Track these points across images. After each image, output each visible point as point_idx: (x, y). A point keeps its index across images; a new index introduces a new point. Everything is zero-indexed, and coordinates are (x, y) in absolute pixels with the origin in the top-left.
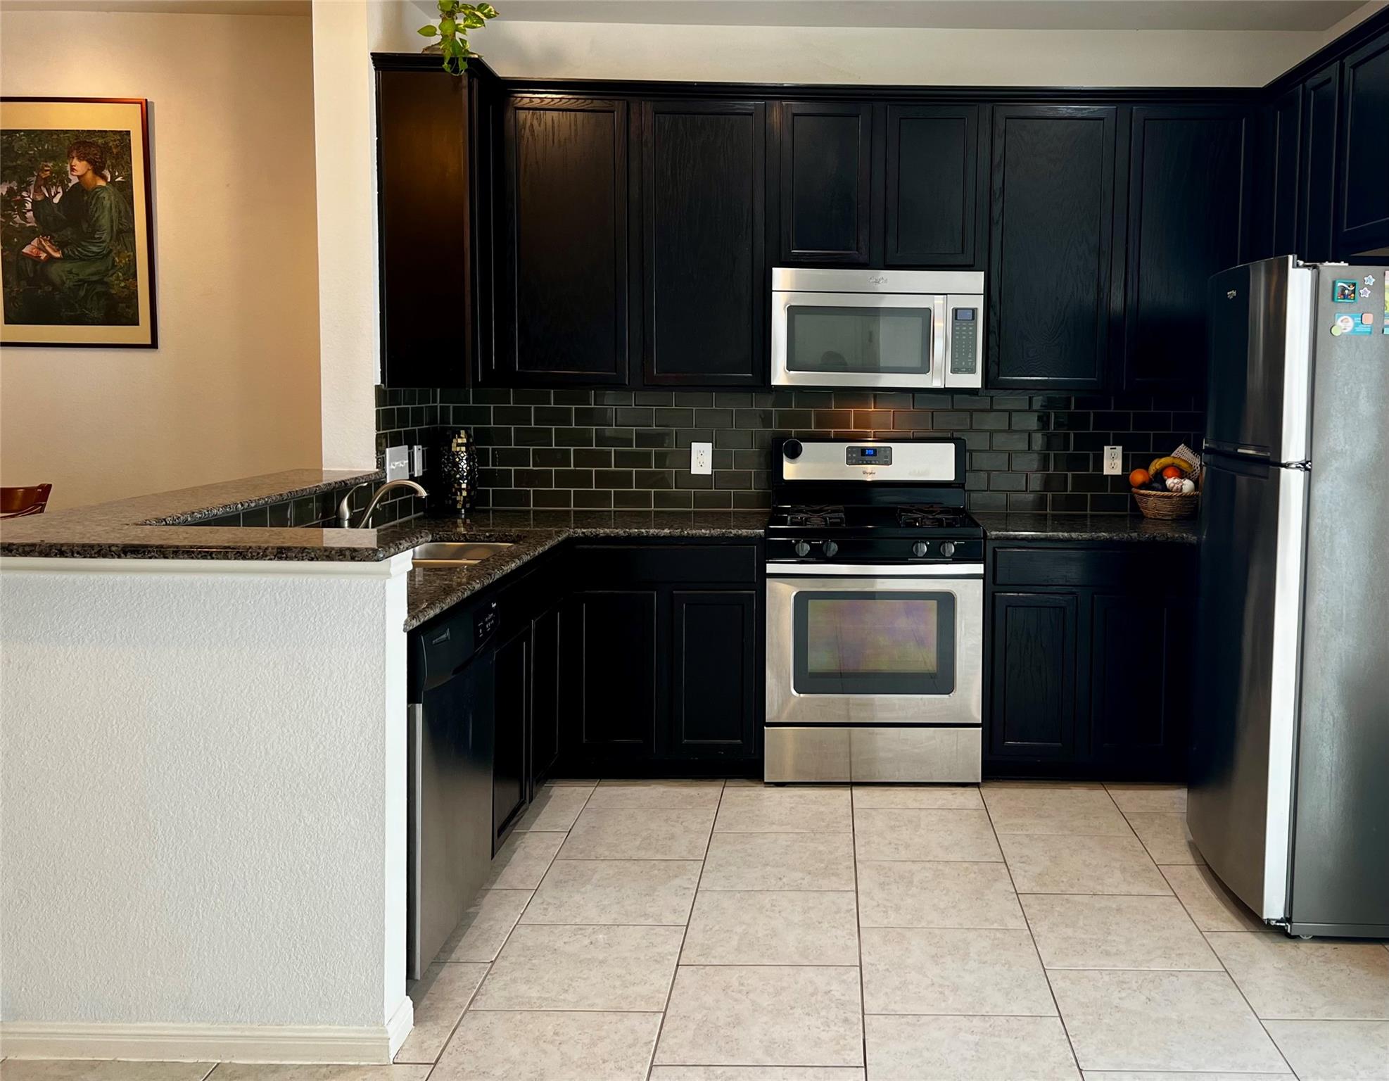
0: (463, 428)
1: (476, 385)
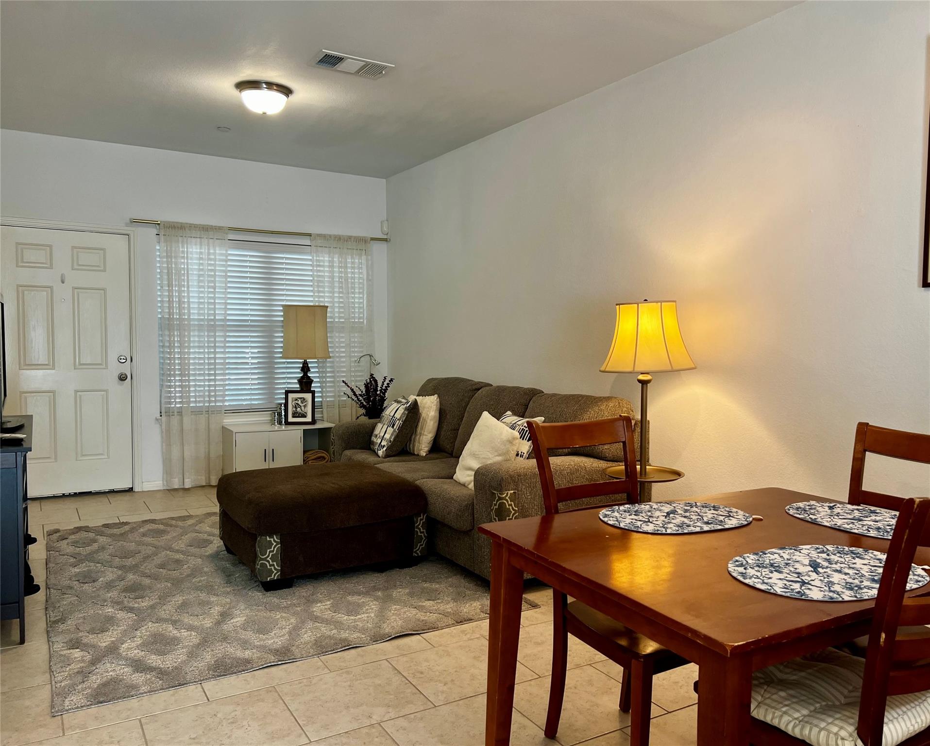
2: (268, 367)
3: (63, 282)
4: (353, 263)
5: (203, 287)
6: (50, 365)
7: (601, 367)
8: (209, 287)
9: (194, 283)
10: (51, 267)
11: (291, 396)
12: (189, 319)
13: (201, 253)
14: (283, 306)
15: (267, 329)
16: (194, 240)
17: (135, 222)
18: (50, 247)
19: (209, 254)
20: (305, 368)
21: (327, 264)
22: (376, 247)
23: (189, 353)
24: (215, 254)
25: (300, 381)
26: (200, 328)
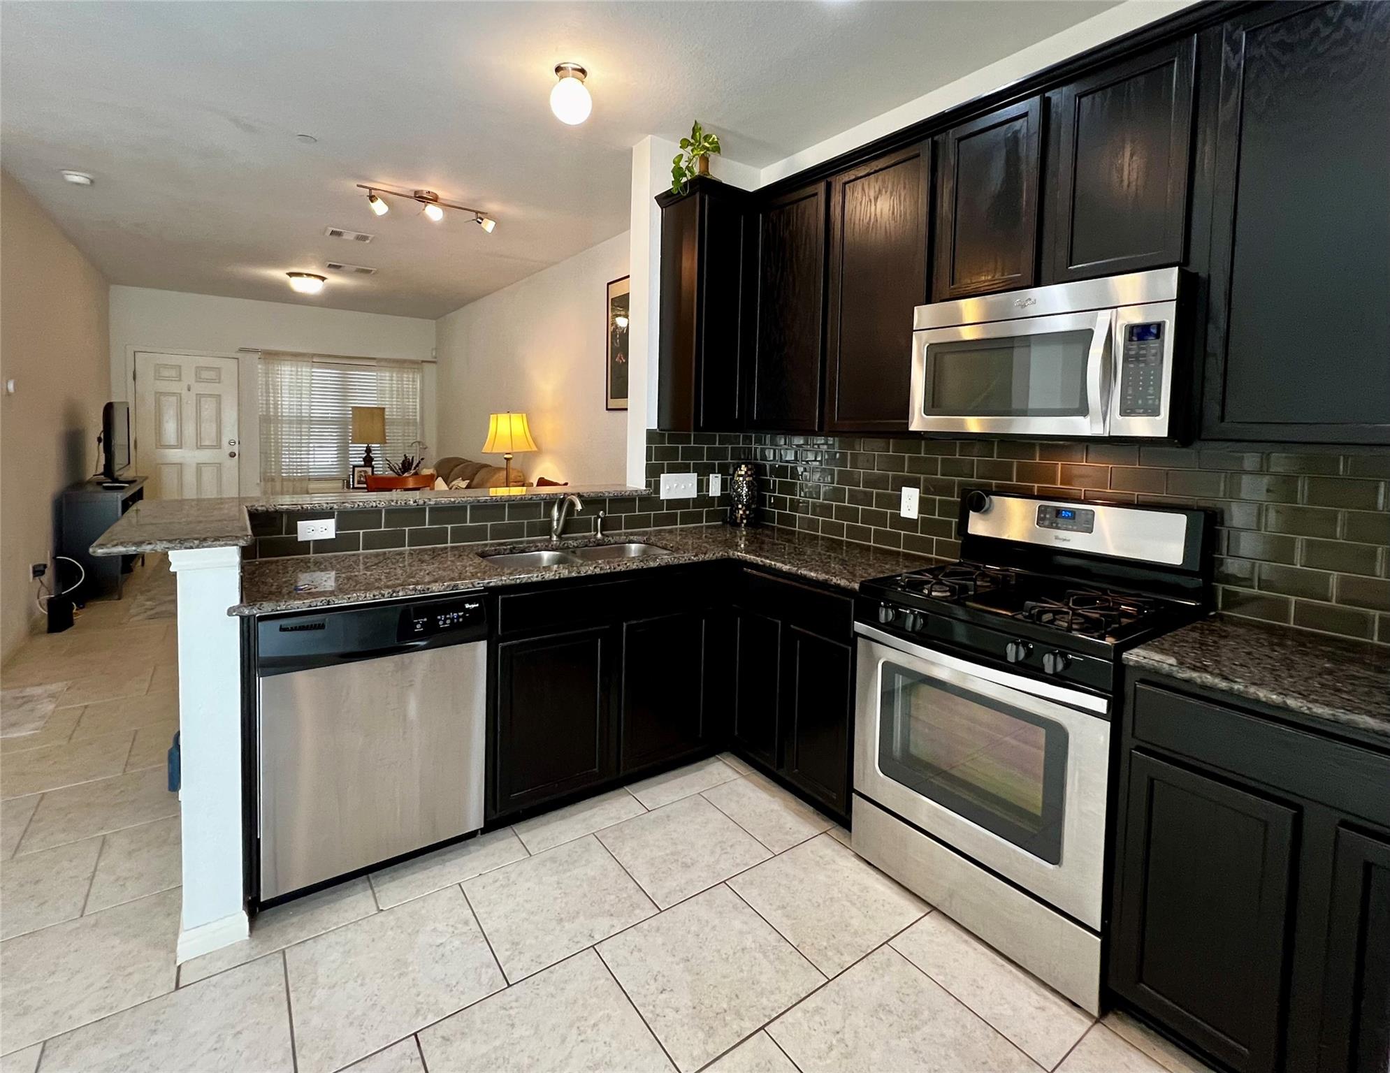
0: (743, 463)
1: (697, 428)
2: (343, 451)
3: (189, 390)
4: (408, 378)
5: (293, 394)
6: (179, 446)
8: (297, 394)
9: (285, 391)
10: (180, 380)
11: (357, 469)
12: (282, 416)
13: (291, 371)
14: (352, 407)
15: (341, 423)
16: (286, 362)
17: (241, 350)
18: (180, 366)
19: (297, 371)
20: (368, 450)
21: (388, 378)
22: (427, 367)
23: (282, 439)
24: (302, 371)
25: (365, 459)
26: (291, 422)
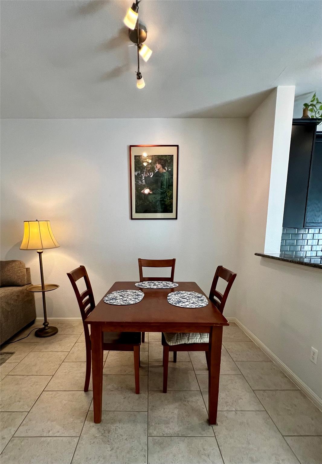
7: (20, 247)
